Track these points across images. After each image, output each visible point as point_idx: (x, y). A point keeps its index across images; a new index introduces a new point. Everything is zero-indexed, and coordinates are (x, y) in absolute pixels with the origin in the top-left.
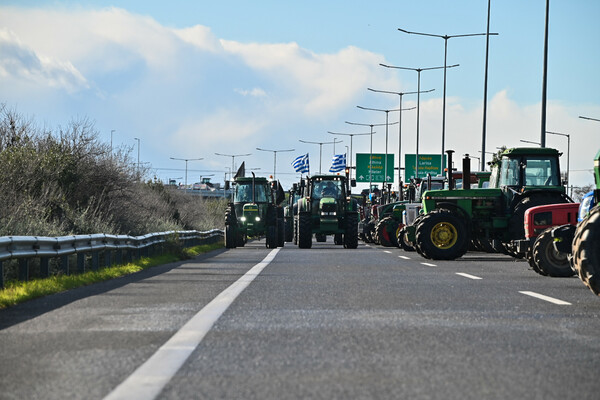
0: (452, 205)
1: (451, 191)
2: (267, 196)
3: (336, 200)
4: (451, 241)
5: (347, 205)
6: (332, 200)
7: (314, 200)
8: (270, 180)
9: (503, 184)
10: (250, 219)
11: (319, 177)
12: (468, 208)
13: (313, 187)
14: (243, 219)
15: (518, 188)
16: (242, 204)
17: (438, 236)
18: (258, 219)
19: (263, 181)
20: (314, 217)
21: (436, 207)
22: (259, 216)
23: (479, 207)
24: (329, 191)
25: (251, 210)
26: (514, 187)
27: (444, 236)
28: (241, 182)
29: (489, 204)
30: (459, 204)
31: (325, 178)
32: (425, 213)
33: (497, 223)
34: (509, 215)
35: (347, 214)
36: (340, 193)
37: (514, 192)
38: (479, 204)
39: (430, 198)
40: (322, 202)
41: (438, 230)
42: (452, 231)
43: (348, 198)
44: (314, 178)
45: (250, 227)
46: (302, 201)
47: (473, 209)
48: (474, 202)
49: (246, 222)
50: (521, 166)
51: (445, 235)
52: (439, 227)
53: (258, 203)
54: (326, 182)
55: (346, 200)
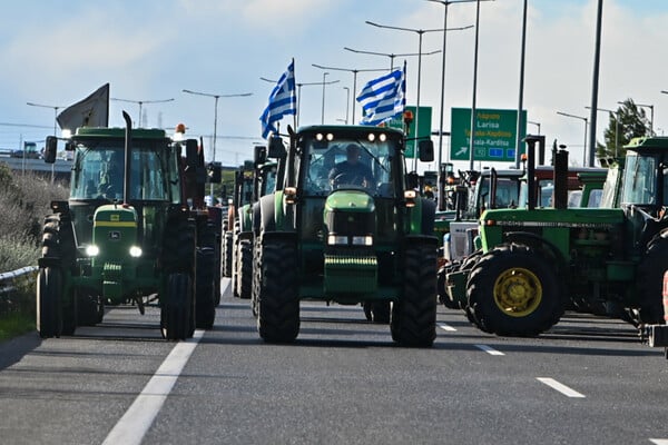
0: (534, 237)
1: (532, 212)
2: (167, 185)
3: (376, 200)
4: (530, 302)
5: (405, 214)
6: (361, 201)
7: (307, 199)
8: (177, 137)
9: (627, 201)
10: (113, 251)
11: (325, 130)
12: (563, 243)
13: (306, 158)
14: (92, 250)
15: (653, 209)
16: (92, 204)
17: (507, 293)
18: (136, 251)
19: (155, 140)
20: (306, 247)
21: (505, 240)
22: (139, 243)
23: (582, 241)
24: (352, 174)
25: (115, 223)
26: (647, 208)
27: (518, 293)
28: (93, 143)
29: (601, 236)
30: (546, 235)
31: (342, 133)
32: (485, 249)
33: (615, 271)
34: (637, 259)
35: (406, 242)
36: (384, 179)
37: (647, 216)
38: (582, 235)
39: (494, 224)
40: (331, 204)
41: (507, 282)
42: (532, 284)
43: (410, 194)
44: (310, 133)
45: (111, 275)
46: (273, 200)
47: (572, 244)
48: (574, 233)
49: (101, 260)
50: (661, 170)
51: (519, 291)
52: (510, 276)
53: (139, 205)
54: (342, 145)
55: (401, 201)
